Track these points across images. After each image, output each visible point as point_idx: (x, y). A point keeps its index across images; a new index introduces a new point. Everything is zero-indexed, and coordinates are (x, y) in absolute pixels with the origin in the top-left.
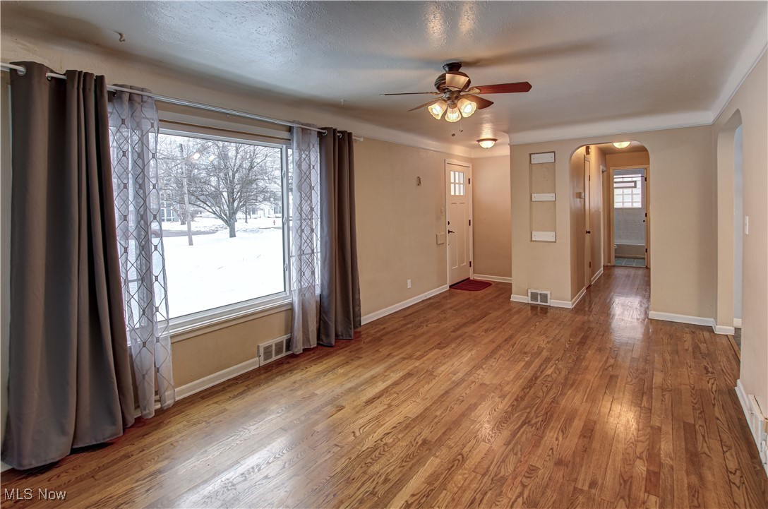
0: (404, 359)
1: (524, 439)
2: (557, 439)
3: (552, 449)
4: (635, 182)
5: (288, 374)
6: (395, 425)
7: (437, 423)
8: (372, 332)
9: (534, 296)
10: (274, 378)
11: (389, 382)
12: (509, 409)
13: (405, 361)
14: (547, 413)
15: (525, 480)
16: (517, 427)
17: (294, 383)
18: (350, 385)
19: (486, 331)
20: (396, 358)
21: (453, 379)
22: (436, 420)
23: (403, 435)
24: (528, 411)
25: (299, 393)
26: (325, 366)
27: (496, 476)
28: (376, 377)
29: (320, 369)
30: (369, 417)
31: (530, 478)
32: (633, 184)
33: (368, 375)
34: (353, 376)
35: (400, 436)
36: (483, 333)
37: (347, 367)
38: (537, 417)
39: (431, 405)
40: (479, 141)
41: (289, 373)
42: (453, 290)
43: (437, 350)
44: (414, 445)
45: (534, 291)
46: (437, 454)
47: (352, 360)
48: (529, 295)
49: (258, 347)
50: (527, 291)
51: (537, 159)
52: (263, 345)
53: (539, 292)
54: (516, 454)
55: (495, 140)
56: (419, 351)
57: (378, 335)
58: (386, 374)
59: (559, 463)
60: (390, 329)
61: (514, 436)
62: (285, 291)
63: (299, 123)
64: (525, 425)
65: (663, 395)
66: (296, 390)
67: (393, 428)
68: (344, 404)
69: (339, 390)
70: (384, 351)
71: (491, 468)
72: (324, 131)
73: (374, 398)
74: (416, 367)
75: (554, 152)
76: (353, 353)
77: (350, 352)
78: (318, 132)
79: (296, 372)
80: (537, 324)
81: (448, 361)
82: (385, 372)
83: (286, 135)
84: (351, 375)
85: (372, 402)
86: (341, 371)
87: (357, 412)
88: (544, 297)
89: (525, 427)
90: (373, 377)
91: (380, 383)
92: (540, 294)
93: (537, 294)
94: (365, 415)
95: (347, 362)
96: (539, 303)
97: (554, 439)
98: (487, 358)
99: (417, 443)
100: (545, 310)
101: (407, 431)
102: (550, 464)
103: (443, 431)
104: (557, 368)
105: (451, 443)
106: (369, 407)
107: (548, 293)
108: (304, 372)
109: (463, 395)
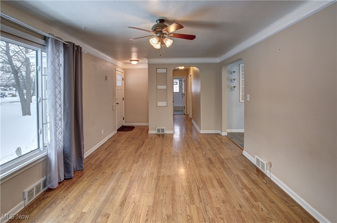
0: (122, 173)
1: (204, 196)
2: (215, 192)
3: (216, 197)
4: (177, 82)
5: (53, 206)
6: (146, 214)
7: (165, 204)
8: (93, 162)
9: (159, 130)
10: (44, 212)
11: (124, 189)
12: (188, 185)
13: (124, 174)
14: (202, 181)
15: (220, 216)
16: (197, 192)
17: (63, 210)
18: (103, 199)
19: (150, 149)
20: (118, 173)
21: (154, 177)
22: (164, 202)
23: (155, 217)
24: (195, 182)
25: (71, 216)
26: (77, 191)
27: (209, 219)
28: (114, 189)
29: (75, 194)
30: (129, 215)
31: (221, 214)
32: (176, 83)
33: (109, 189)
34: (101, 192)
35: (154, 219)
36: (149, 151)
37: (93, 187)
38: (200, 184)
39: (155, 195)
40: (131, 61)
41: (54, 204)
42: (119, 132)
43: (135, 165)
44: (165, 220)
45: (158, 128)
46: (179, 221)
47: (92, 182)
48: (157, 130)
49: (24, 193)
50: (156, 128)
51: (159, 71)
52: (26, 190)
53: (161, 128)
54: (207, 205)
55: (138, 61)
56: (126, 167)
57: (98, 163)
58: (119, 185)
59: (224, 202)
60: (102, 158)
61: (200, 197)
62: (39, 148)
63: (53, 35)
64: (199, 190)
65: (228, 162)
66: (68, 215)
67: (147, 216)
68: (108, 212)
69: (98, 205)
70: (108, 171)
71: (205, 217)
72: (67, 44)
73: (123, 202)
74: (132, 176)
75: (166, 68)
76: (90, 178)
77: (88, 177)
78: (64, 43)
79: (58, 202)
80: (167, 142)
81: (145, 169)
82: (118, 184)
83: (42, 42)
84: (99, 192)
85: (124, 205)
86: (90, 191)
87: (120, 214)
88: (163, 130)
89: (200, 191)
90: (113, 189)
91: (119, 191)
92: (161, 129)
93: (160, 129)
94: (126, 214)
95: (91, 185)
96: (161, 133)
97: (214, 192)
98: (160, 162)
99: (165, 219)
100: (163, 135)
101: (155, 214)
102: (221, 204)
103: (171, 206)
104: (190, 160)
105: (179, 211)
106: (124, 209)
107: (164, 128)
108: (65, 200)
109: (165, 184)
